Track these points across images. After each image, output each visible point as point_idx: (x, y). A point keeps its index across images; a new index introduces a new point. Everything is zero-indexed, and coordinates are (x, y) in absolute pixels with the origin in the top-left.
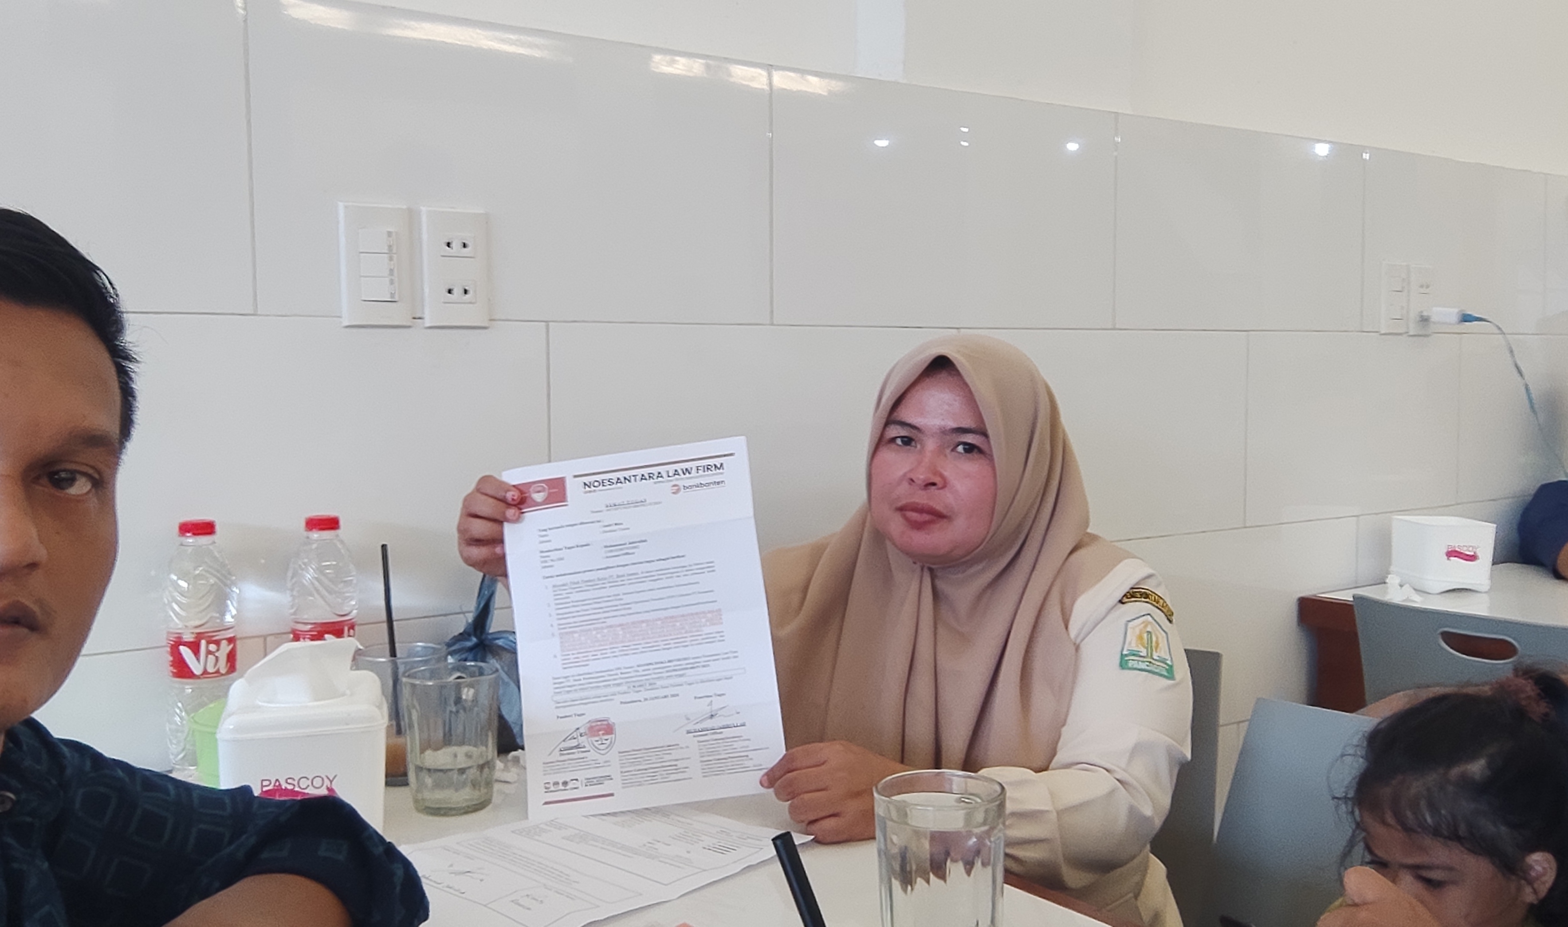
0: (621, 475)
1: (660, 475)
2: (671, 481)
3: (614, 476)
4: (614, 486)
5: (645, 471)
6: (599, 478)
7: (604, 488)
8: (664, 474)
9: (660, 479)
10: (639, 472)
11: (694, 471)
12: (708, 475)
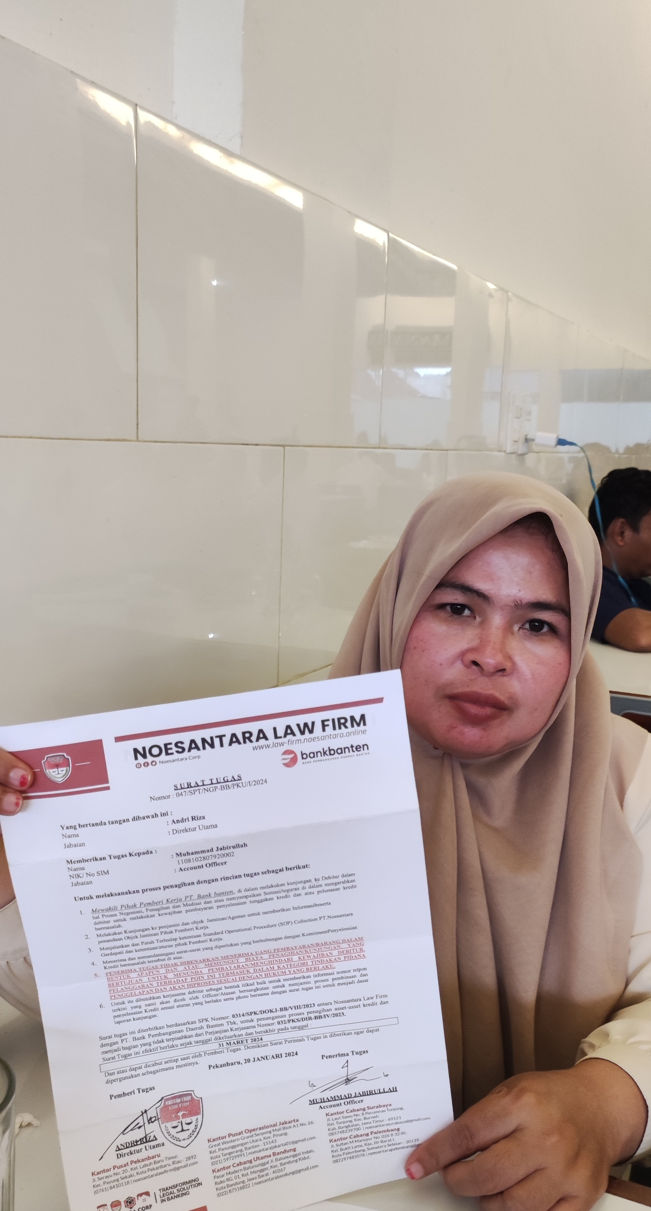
0: (197, 736)
1: (262, 735)
2: (282, 744)
3: (185, 738)
4: (186, 754)
5: (238, 729)
6: (161, 741)
7: (170, 757)
8: (270, 734)
9: (262, 742)
10: (227, 731)
11: (318, 727)
12: (342, 736)
